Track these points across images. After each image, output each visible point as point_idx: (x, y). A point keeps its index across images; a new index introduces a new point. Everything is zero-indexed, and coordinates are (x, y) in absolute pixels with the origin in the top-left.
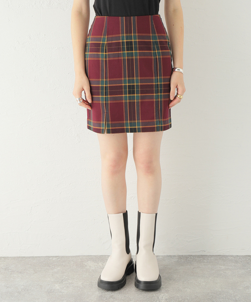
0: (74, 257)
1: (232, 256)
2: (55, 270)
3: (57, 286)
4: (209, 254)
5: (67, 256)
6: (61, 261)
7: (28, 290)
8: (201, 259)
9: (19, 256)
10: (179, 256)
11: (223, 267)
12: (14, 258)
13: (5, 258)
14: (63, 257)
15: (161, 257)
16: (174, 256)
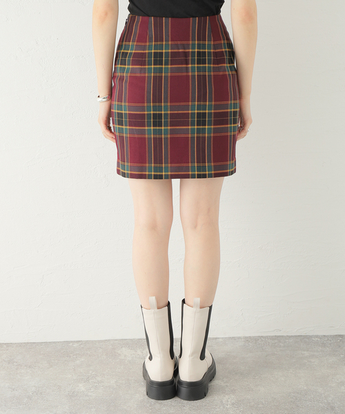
0: (102, 341)
1: (317, 336)
2: (78, 361)
3: (81, 387)
4: (285, 335)
5: (92, 341)
6: (85, 348)
7: (41, 393)
8: (276, 341)
9: (26, 342)
10: (246, 338)
11: (306, 354)
12: (20, 345)
13: (8, 345)
14: (87, 342)
15: (221, 340)
16: (239, 338)
